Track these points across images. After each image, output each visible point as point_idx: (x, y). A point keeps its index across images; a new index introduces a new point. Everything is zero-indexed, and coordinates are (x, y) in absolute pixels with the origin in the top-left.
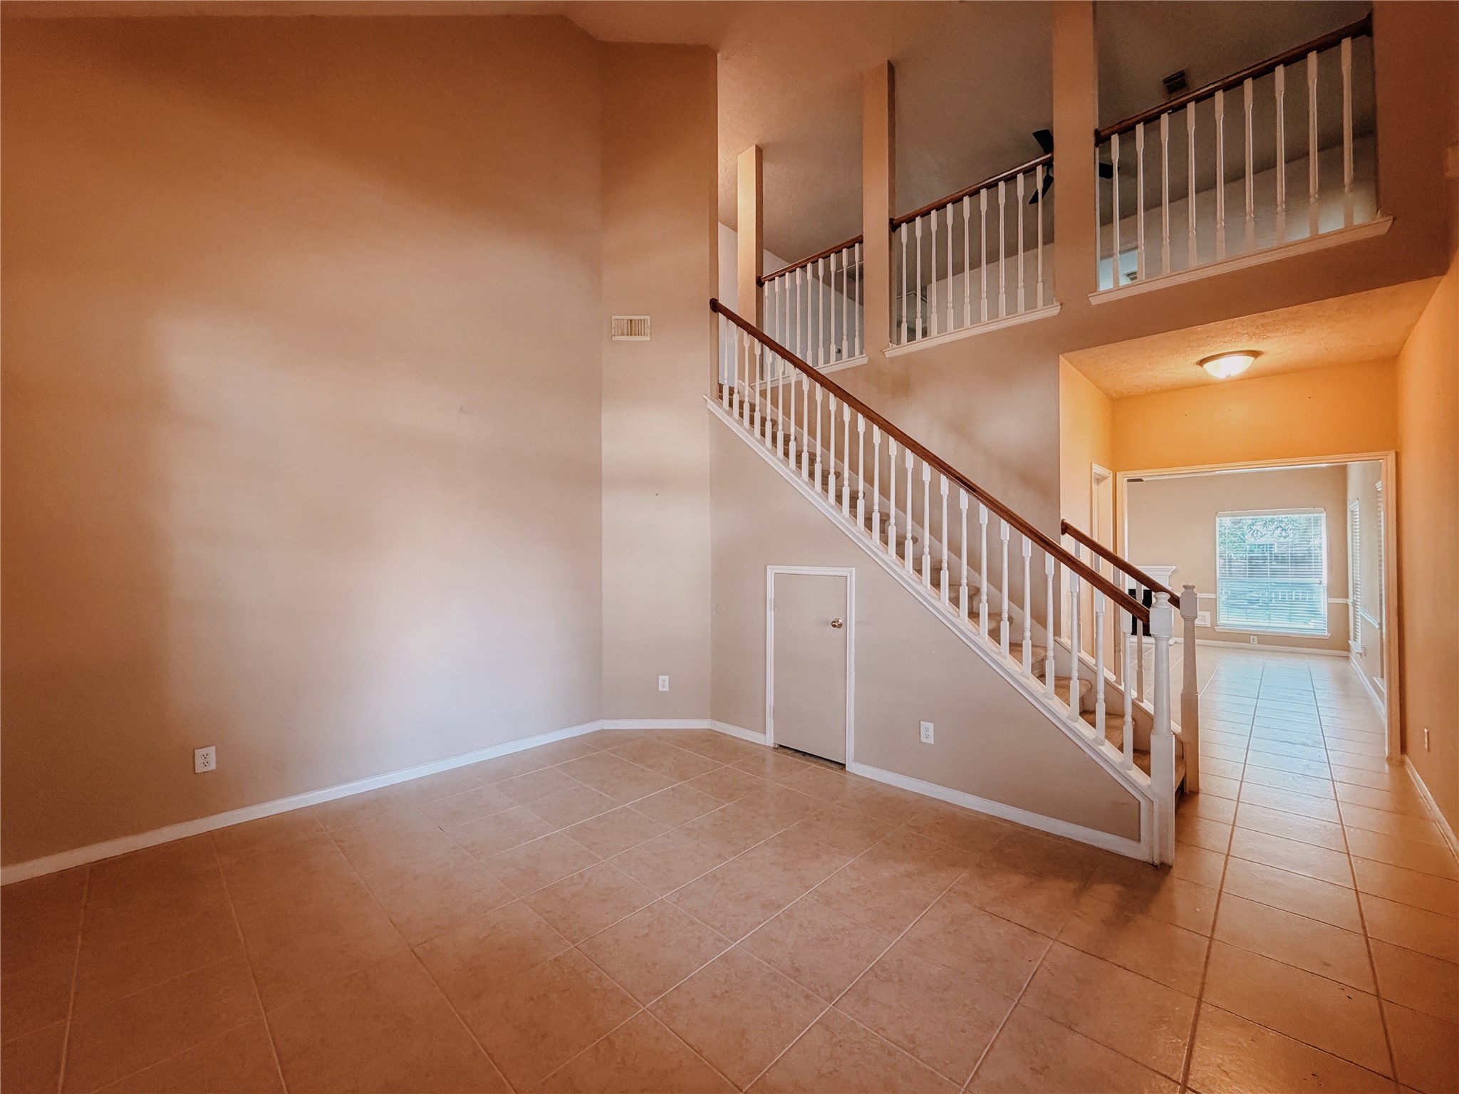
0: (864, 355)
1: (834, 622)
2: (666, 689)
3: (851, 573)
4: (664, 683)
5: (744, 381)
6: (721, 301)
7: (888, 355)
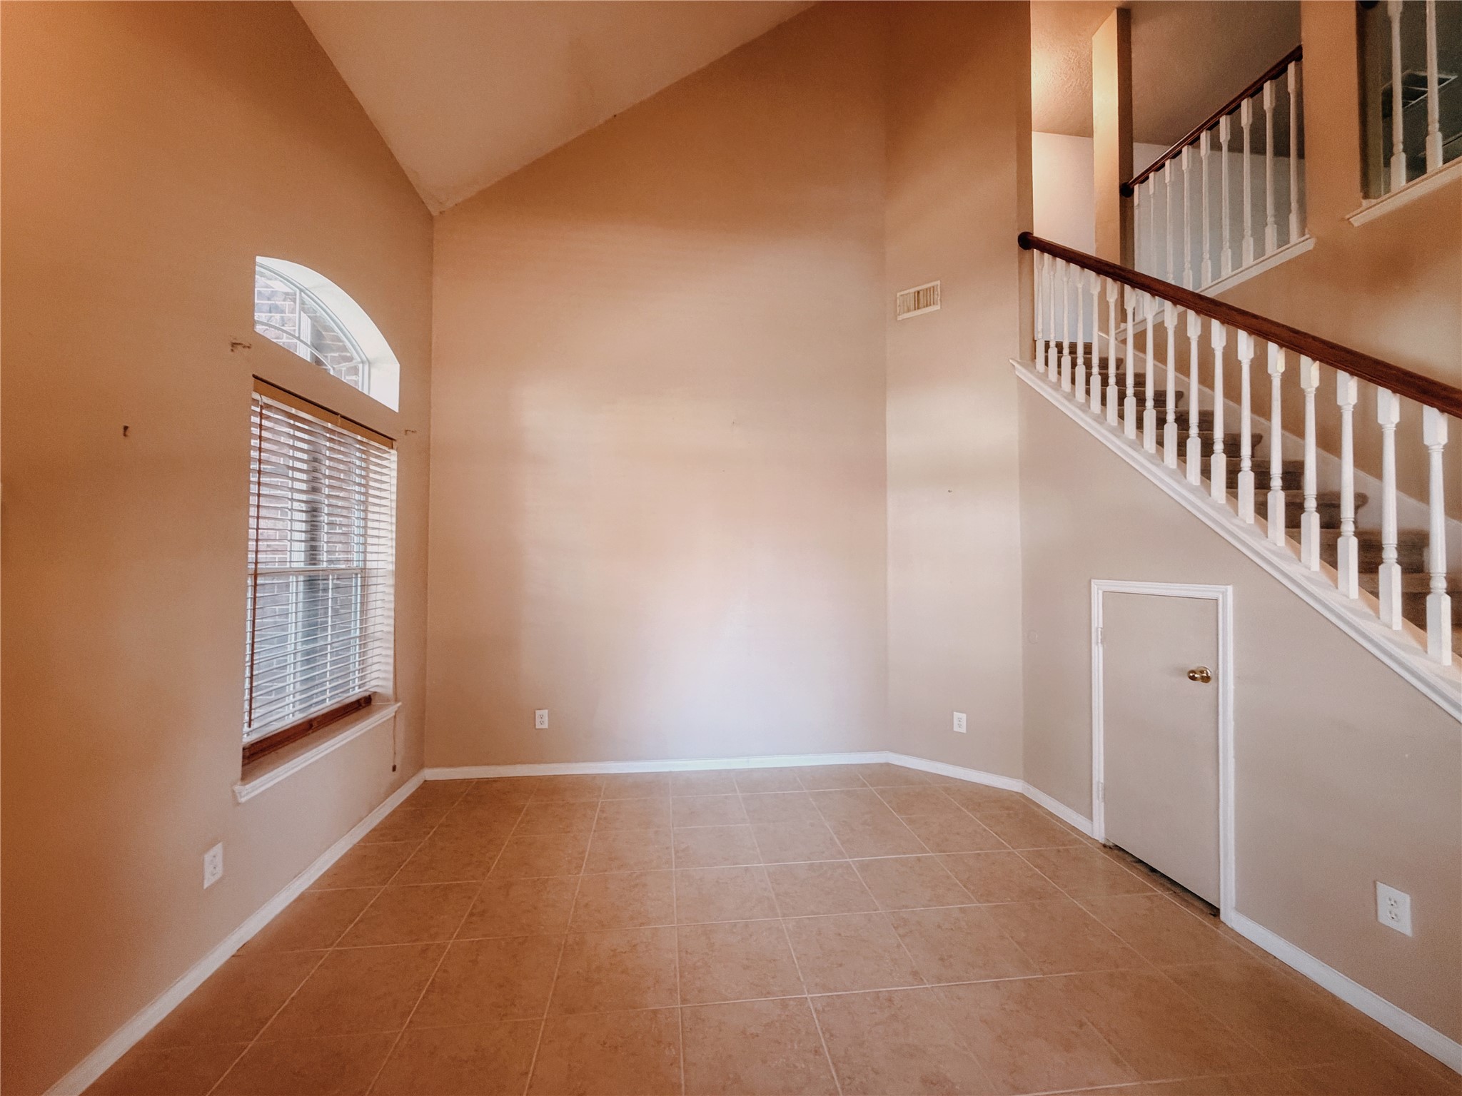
0: (1307, 236)
1: (1193, 672)
2: (963, 730)
3: (1227, 595)
4: (960, 722)
5: (1107, 333)
6: (1039, 232)
7: (1357, 221)
